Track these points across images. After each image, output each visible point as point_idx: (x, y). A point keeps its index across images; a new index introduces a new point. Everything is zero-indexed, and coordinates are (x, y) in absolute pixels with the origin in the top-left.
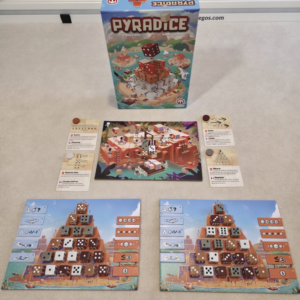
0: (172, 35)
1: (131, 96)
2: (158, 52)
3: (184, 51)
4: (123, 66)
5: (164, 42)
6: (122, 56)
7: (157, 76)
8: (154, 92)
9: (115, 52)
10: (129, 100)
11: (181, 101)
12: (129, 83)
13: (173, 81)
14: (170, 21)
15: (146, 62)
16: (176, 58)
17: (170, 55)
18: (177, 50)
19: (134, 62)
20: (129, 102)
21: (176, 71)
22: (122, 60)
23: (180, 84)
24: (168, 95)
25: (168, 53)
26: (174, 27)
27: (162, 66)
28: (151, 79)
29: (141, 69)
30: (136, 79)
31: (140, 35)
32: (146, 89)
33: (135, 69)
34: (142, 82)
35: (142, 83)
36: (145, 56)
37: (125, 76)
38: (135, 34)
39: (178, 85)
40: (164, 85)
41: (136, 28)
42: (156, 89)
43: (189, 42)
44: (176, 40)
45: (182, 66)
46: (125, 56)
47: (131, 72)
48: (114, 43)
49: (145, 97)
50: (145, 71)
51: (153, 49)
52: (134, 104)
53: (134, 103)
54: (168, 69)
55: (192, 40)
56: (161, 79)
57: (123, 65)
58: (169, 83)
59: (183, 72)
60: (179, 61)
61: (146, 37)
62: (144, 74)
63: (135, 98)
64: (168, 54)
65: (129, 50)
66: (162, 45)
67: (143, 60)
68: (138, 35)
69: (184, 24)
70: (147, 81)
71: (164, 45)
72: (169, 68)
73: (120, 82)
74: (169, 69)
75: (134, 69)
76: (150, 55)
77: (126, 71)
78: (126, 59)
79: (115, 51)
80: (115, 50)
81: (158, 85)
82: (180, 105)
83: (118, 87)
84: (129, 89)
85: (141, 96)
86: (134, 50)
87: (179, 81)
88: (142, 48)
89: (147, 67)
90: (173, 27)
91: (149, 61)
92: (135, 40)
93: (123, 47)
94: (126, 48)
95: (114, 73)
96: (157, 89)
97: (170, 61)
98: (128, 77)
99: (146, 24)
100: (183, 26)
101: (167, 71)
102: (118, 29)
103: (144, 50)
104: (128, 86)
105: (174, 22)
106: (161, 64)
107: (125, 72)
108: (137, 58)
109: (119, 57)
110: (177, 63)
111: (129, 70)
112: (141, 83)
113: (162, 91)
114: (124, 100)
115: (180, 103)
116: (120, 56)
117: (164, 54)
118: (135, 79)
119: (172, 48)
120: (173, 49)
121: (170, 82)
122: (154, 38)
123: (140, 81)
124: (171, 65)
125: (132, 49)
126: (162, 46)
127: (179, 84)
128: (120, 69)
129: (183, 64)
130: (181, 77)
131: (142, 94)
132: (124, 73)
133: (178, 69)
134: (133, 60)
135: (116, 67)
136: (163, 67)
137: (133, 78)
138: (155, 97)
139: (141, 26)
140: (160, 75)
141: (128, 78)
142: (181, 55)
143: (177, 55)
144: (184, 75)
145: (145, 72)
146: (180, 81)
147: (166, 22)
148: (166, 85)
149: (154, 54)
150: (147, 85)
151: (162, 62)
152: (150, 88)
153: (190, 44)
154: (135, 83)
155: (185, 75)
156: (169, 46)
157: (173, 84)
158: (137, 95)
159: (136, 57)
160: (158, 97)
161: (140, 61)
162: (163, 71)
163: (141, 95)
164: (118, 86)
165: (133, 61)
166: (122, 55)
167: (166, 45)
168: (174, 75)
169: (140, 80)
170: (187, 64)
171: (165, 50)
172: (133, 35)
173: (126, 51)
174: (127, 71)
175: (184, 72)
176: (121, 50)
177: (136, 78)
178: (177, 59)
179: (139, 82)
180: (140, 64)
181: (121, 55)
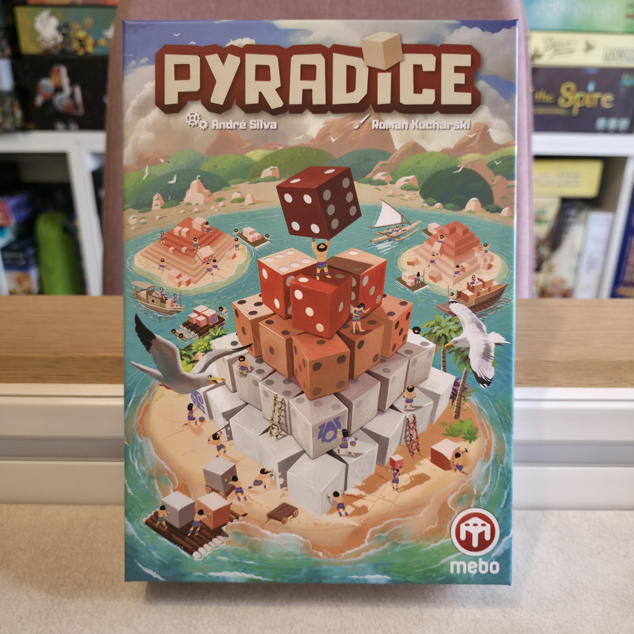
0: (412, 127)
1: (203, 482)
2: (353, 211)
3: (470, 212)
4: (183, 287)
5: (381, 163)
6: (186, 230)
7: (345, 350)
8: (331, 453)
9: (154, 208)
10: (190, 508)
11: (480, 529)
12: (201, 391)
13: (425, 385)
14: (402, 66)
15: (297, 267)
16: (437, 246)
17: (408, 228)
18: (438, 205)
19: (241, 267)
20: (189, 525)
21: (438, 324)
22: (184, 249)
23: (465, 405)
24: (404, 479)
25: (396, 219)
26: (421, 92)
27: (372, 291)
28: (317, 366)
29: (271, 306)
30: (243, 368)
31: (274, 125)
32: (289, 432)
33: (240, 307)
34: (270, 383)
35: (272, 392)
36: (292, 231)
37: (189, 348)
38: (251, 121)
39: (457, 416)
40: (381, 410)
41: (260, 94)
42: (340, 435)
43: (492, 166)
44: (432, 154)
45: (469, 293)
46: (200, 229)
47: (221, 320)
48: (156, 162)
49: (279, 491)
50: (288, 317)
51: (327, 195)
52: (218, 541)
53: (218, 532)
54: (400, 311)
55: (500, 153)
56: (368, 372)
57: (185, 278)
58: (407, 394)
59: (473, 327)
60: (452, 263)
61: (300, 134)
62: (285, 333)
63: (226, 495)
64: (397, 225)
65: (220, 200)
66: (369, 176)
67: (279, 256)
68: (266, 127)
69: (461, 78)
70: (297, 383)
71: (379, 176)
72: (403, 303)
73: (158, 383)
74: (404, 309)
75: (235, 303)
76: (315, 229)
77: (193, 315)
78: (201, 244)
79: (157, 200)
80: (155, 197)
81: (348, 404)
82: (476, 559)
83: (142, 421)
84: (198, 431)
85: (258, 483)
86: (242, 200)
87: (456, 384)
88: (281, 190)
89: (299, 295)
90: (418, 90)
91: (308, 262)
92: (254, 147)
93: (195, 184)
94: (206, 187)
95: (137, 329)
96: (346, 434)
97: (410, 264)
98: (199, 354)
99: (303, 77)
100: (458, 88)
101: (393, 319)
102: (181, 95)
103: (288, 198)
104: (197, 413)
105: (417, 68)
106: (365, 281)
107: (189, 325)
108: (255, 243)
109: (171, 233)
110: (443, 276)
111: (210, 313)
112: (266, 394)
113: (374, 447)
114: (163, 508)
115: (475, 543)
116: (178, 228)
117: (379, 224)
118: (236, 367)
119: (418, 193)
120: (422, 200)
121: (411, 390)
122: (333, 140)
123: (258, 377)
124: (414, 288)
125: (236, 195)
126: (371, 182)
127: (459, 407)
128: (168, 306)
129: (469, 279)
130: (466, 359)
131: (263, 472)
132: (184, 330)
133: (451, 313)
134: (233, 251)
135: (149, 293)
136: (375, 295)
137: (227, 358)
138: (336, 494)
139: (279, 85)
140: (362, 343)
141: (203, 359)
142: (459, 231)
143: (439, 230)
144: (481, 349)
145: (287, 325)
146: (464, 389)
147: (384, 68)
148: (392, 407)
149: (335, 224)
150: (292, 403)
151: (369, 266)
152: (310, 424)
153: (496, 174)
154: (235, 391)
155: (487, 350)
156: (402, 181)
157: (429, 403)
158: (235, 479)
159: (250, 238)
160: (350, 491)
161: (268, 261)
162: (373, 322)
163: (257, 475)
164: (147, 408)
165: (234, 256)
166: (187, 222)
167: (390, 178)
168: (432, 345)
169: (260, 372)
170: (491, 282)
171: (384, 205)
172: (242, 125)
173: (206, 203)
174: (201, 318)
175: (479, 326)
176: (186, 200)
177: (242, 358)
178: (442, 251)
179: (256, 383)
180: (265, 274)
181: (182, 224)
